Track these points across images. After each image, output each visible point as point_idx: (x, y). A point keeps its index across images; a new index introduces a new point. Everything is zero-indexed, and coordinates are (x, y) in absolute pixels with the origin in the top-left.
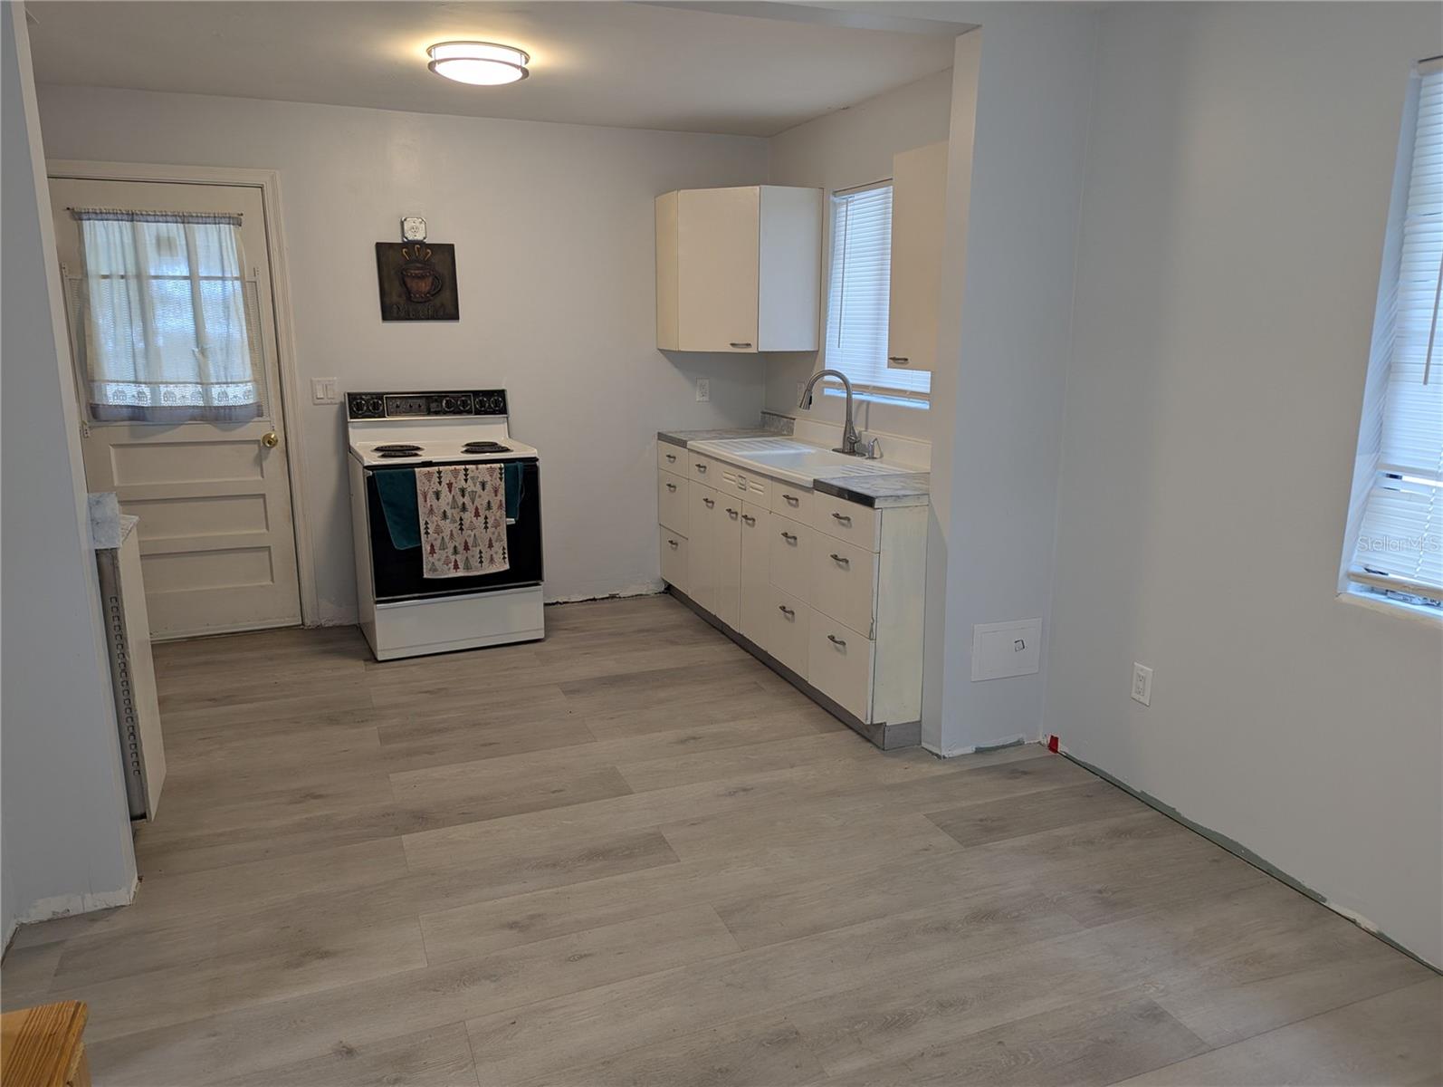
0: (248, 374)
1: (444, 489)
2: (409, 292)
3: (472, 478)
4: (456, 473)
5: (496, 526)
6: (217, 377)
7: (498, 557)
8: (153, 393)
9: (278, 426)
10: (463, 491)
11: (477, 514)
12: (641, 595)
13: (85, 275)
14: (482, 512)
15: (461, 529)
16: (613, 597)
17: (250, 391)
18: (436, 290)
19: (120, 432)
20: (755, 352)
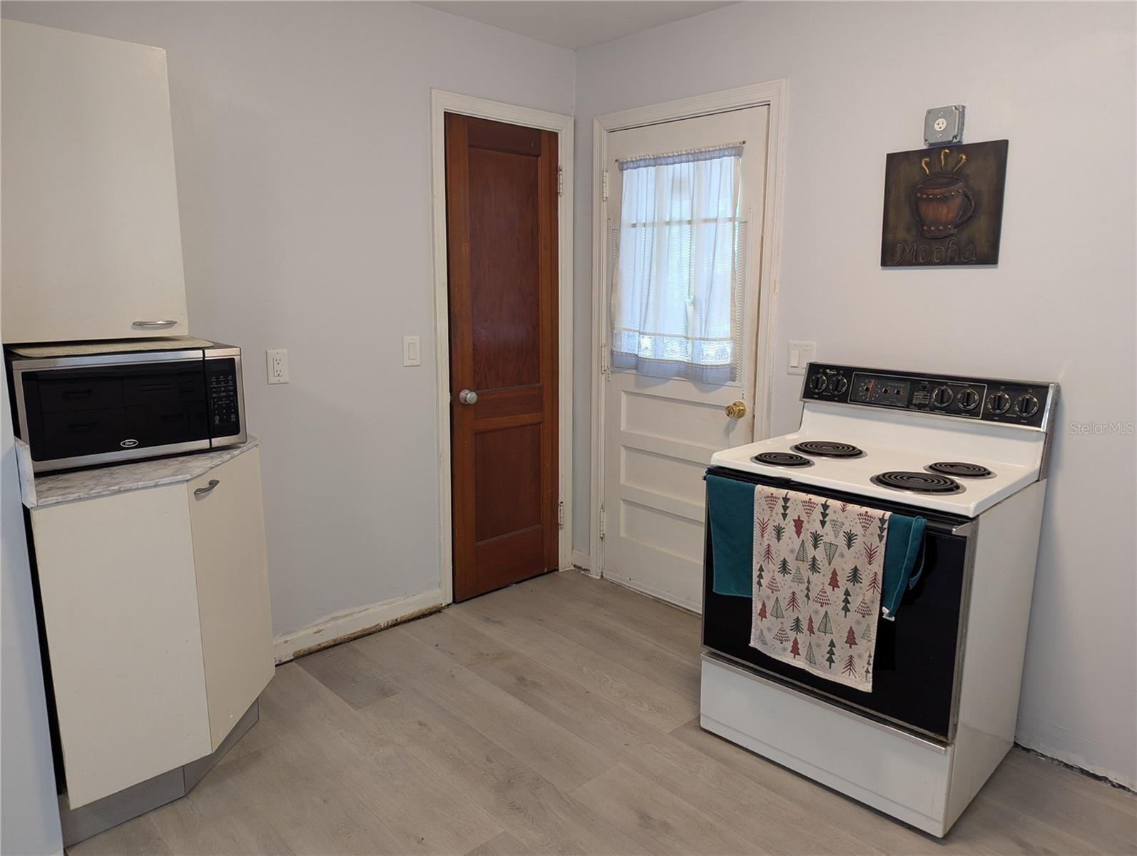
0: (728, 332)
1: (790, 527)
2: (922, 223)
4: (808, 506)
5: (864, 612)
7: (858, 664)
9: (749, 393)
10: (816, 539)
11: (834, 583)
13: (620, 225)
14: (843, 583)
15: (807, 597)
17: (724, 350)
18: (965, 220)
19: (629, 378)
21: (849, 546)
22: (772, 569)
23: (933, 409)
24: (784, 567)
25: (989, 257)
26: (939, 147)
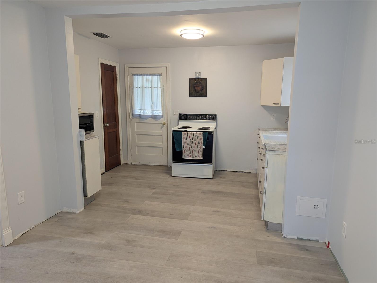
0: (161, 109)
1: (188, 137)
2: (195, 90)
3: (195, 135)
4: (191, 134)
5: (200, 148)
7: (200, 156)
8: (143, 112)
9: (166, 120)
10: (193, 138)
11: (196, 144)
12: (251, 173)
13: (133, 87)
14: (197, 144)
15: (192, 148)
16: (242, 172)
17: (161, 112)
18: (202, 90)
19: (137, 120)
20: (280, 106)
21: (198, 138)
22: (186, 144)
23: (200, 119)
24: (188, 144)
25: (206, 96)
26: (197, 78)
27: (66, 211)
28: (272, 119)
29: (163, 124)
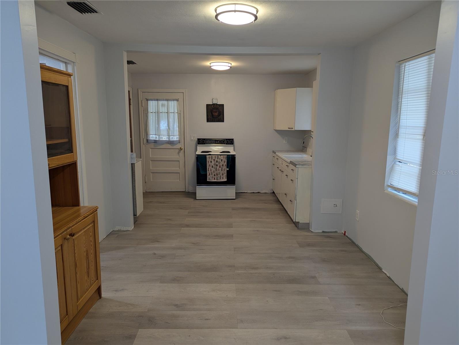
0: (178, 134)
1: (213, 161)
2: (213, 115)
3: (219, 158)
4: (215, 157)
5: (224, 170)
6: (171, 134)
7: (224, 178)
8: (159, 137)
9: (183, 145)
10: (217, 161)
11: (220, 167)
12: (266, 193)
13: (148, 112)
15: (216, 170)
16: (259, 192)
17: (177, 137)
18: (219, 115)
20: (294, 130)
21: (222, 161)
23: (219, 144)
24: (212, 167)
25: (223, 121)
26: (215, 104)
27: (119, 229)
28: (284, 142)
29: (181, 149)
